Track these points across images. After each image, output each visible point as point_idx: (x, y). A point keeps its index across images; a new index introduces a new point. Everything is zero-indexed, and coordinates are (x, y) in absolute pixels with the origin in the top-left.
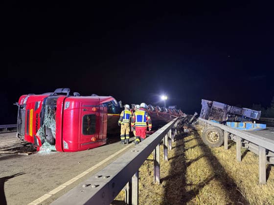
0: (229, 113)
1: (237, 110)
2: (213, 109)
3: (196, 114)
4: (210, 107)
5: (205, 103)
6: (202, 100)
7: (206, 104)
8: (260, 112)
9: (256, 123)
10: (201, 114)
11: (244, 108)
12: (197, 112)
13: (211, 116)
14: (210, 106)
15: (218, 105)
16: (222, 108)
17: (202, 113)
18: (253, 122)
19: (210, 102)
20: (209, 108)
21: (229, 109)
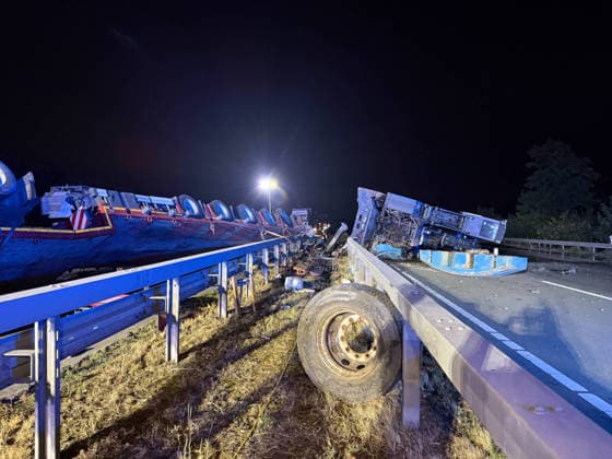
0: (427, 225)
1: (447, 217)
2: (386, 215)
3: (344, 227)
4: (380, 209)
5: (366, 197)
6: (359, 189)
7: (370, 201)
8: (505, 223)
9: (501, 253)
10: (355, 228)
11: (464, 214)
12: (346, 223)
13: (380, 232)
14: (379, 205)
15: (399, 204)
16: (410, 211)
17: (358, 226)
18: (492, 251)
19: (379, 195)
20: (376, 212)
21: (426, 216)
